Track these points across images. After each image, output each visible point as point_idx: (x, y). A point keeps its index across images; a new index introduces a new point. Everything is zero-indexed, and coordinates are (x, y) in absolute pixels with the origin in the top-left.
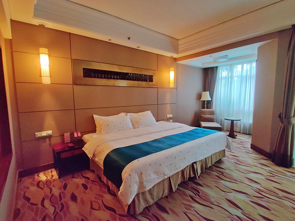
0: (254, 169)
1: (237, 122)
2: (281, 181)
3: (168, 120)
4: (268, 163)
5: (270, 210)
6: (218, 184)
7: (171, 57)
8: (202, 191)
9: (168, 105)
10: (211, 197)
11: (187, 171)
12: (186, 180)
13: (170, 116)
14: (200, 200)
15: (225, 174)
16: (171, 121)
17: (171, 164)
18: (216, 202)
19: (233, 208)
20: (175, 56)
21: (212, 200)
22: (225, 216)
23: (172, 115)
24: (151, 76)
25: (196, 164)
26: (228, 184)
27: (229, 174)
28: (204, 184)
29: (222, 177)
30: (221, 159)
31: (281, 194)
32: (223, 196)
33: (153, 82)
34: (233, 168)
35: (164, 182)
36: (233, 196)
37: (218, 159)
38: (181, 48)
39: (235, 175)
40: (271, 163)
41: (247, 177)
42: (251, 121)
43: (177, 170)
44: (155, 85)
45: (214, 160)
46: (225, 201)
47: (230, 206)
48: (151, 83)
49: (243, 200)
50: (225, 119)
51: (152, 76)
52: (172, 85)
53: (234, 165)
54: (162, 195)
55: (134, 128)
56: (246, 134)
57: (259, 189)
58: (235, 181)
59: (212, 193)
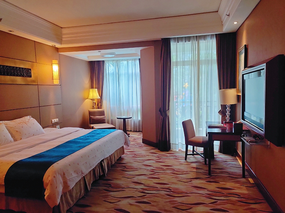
0: (147, 158)
1: (128, 120)
2: (164, 161)
3: (54, 125)
4: (156, 151)
5: (160, 178)
6: (124, 175)
7: (52, 46)
8: (112, 183)
9: (53, 107)
10: (121, 185)
11: (97, 169)
12: (97, 179)
13: (56, 121)
14: (113, 189)
15: (127, 167)
16: (58, 126)
17: (86, 163)
18: (125, 186)
19: (138, 185)
20: (58, 46)
21: (123, 186)
22: (134, 191)
23: (58, 119)
24: (28, 69)
25: (104, 162)
26: (131, 173)
27: (130, 166)
28: (113, 178)
29: (126, 169)
30: (121, 157)
31: (165, 168)
32: (130, 181)
33: (31, 77)
34: (132, 161)
35: (80, 182)
36: (136, 179)
37: (119, 157)
38: (65, 38)
39: (135, 165)
40: (158, 150)
41: (144, 164)
42: (140, 118)
43: (91, 168)
44: (34, 81)
45: (117, 158)
46: (132, 183)
47: (136, 185)
48: (29, 79)
49: (143, 179)
50: (117, 118)
51: (30, 69)
52: (56, 82)
53: (132, 159)
54: (80, 196)
55: (15, 140)
56: (136, 131)
57: (152, 169)
58: (136, 169)
59: (121, 182)
